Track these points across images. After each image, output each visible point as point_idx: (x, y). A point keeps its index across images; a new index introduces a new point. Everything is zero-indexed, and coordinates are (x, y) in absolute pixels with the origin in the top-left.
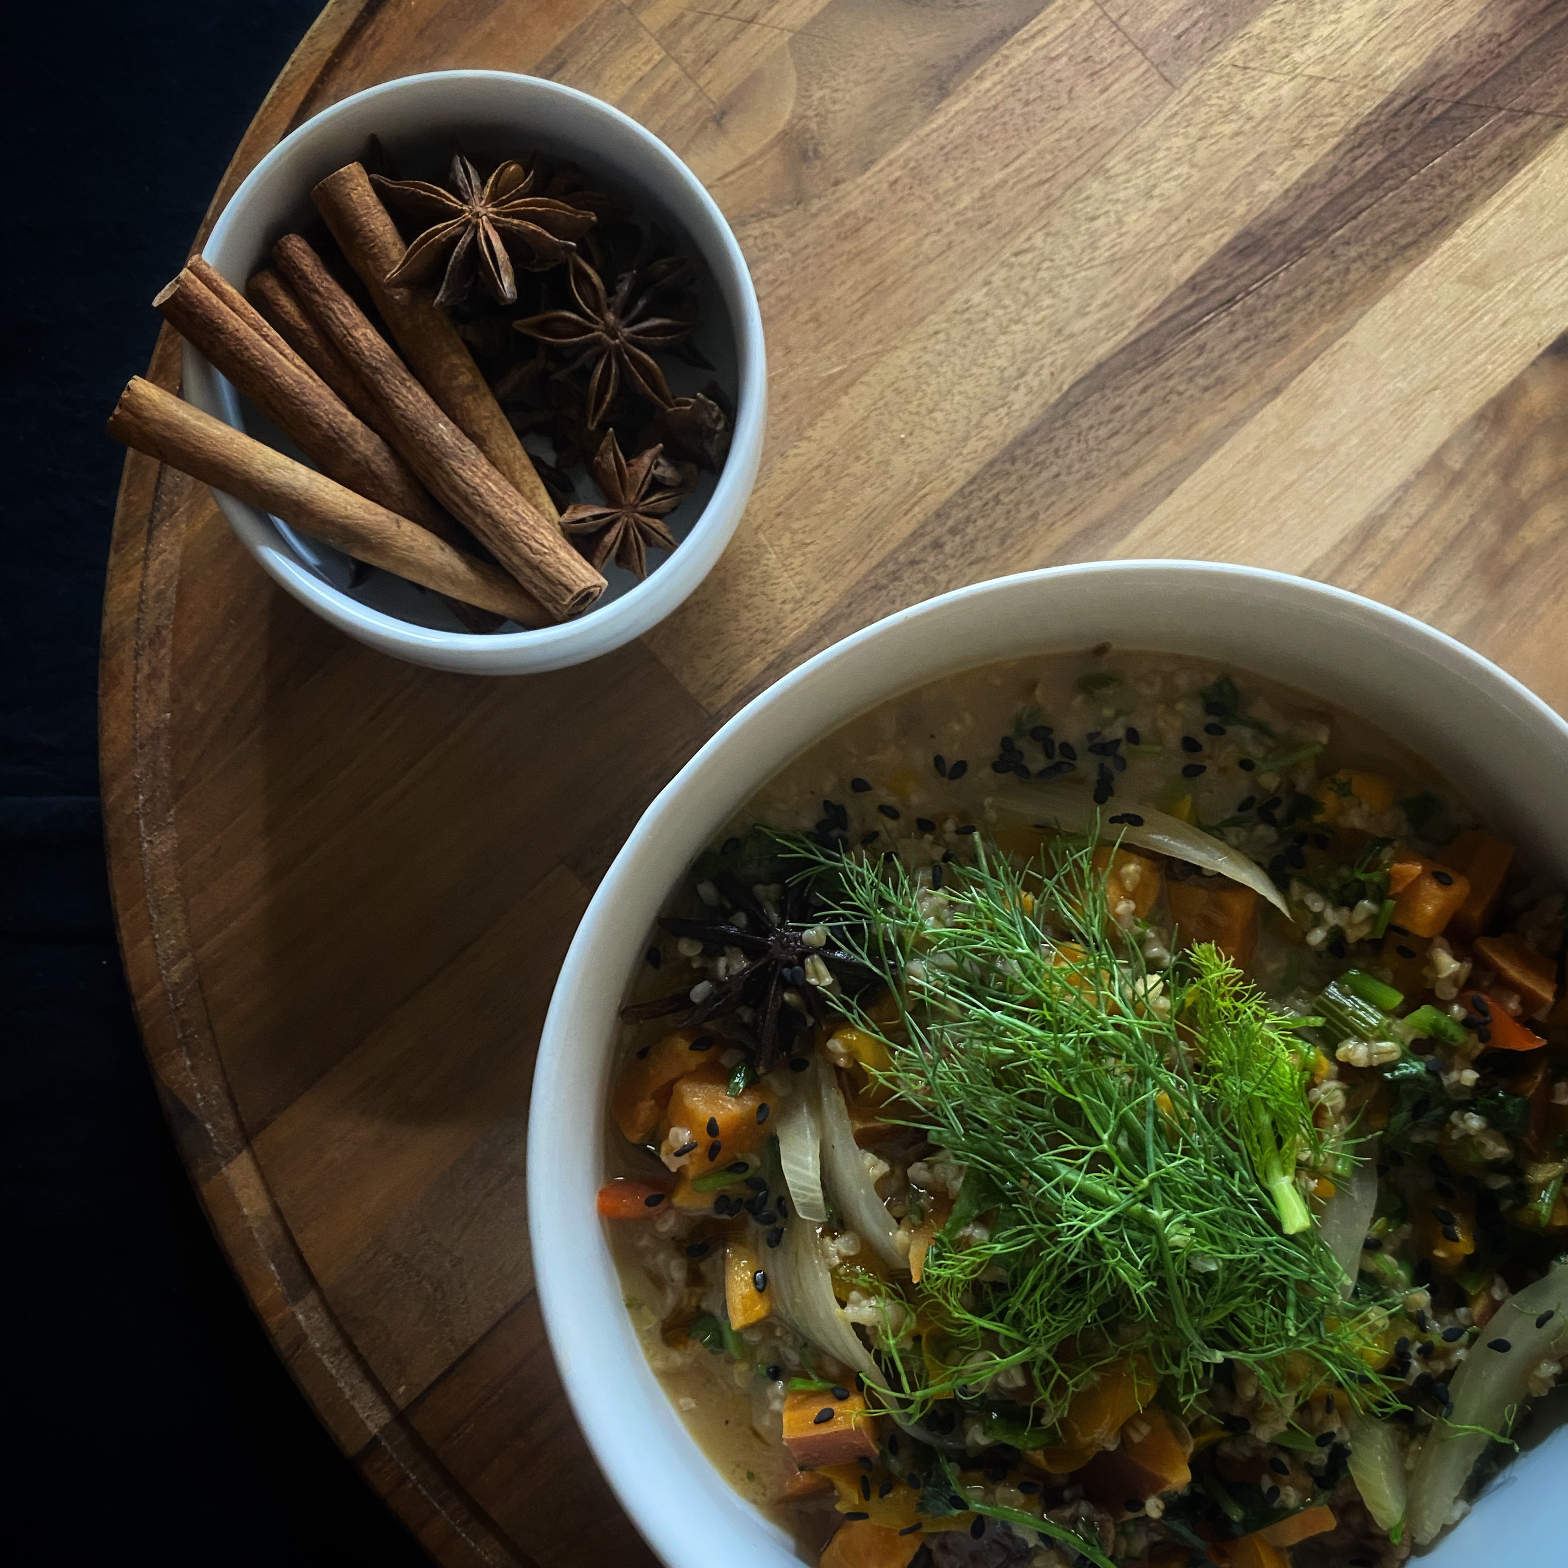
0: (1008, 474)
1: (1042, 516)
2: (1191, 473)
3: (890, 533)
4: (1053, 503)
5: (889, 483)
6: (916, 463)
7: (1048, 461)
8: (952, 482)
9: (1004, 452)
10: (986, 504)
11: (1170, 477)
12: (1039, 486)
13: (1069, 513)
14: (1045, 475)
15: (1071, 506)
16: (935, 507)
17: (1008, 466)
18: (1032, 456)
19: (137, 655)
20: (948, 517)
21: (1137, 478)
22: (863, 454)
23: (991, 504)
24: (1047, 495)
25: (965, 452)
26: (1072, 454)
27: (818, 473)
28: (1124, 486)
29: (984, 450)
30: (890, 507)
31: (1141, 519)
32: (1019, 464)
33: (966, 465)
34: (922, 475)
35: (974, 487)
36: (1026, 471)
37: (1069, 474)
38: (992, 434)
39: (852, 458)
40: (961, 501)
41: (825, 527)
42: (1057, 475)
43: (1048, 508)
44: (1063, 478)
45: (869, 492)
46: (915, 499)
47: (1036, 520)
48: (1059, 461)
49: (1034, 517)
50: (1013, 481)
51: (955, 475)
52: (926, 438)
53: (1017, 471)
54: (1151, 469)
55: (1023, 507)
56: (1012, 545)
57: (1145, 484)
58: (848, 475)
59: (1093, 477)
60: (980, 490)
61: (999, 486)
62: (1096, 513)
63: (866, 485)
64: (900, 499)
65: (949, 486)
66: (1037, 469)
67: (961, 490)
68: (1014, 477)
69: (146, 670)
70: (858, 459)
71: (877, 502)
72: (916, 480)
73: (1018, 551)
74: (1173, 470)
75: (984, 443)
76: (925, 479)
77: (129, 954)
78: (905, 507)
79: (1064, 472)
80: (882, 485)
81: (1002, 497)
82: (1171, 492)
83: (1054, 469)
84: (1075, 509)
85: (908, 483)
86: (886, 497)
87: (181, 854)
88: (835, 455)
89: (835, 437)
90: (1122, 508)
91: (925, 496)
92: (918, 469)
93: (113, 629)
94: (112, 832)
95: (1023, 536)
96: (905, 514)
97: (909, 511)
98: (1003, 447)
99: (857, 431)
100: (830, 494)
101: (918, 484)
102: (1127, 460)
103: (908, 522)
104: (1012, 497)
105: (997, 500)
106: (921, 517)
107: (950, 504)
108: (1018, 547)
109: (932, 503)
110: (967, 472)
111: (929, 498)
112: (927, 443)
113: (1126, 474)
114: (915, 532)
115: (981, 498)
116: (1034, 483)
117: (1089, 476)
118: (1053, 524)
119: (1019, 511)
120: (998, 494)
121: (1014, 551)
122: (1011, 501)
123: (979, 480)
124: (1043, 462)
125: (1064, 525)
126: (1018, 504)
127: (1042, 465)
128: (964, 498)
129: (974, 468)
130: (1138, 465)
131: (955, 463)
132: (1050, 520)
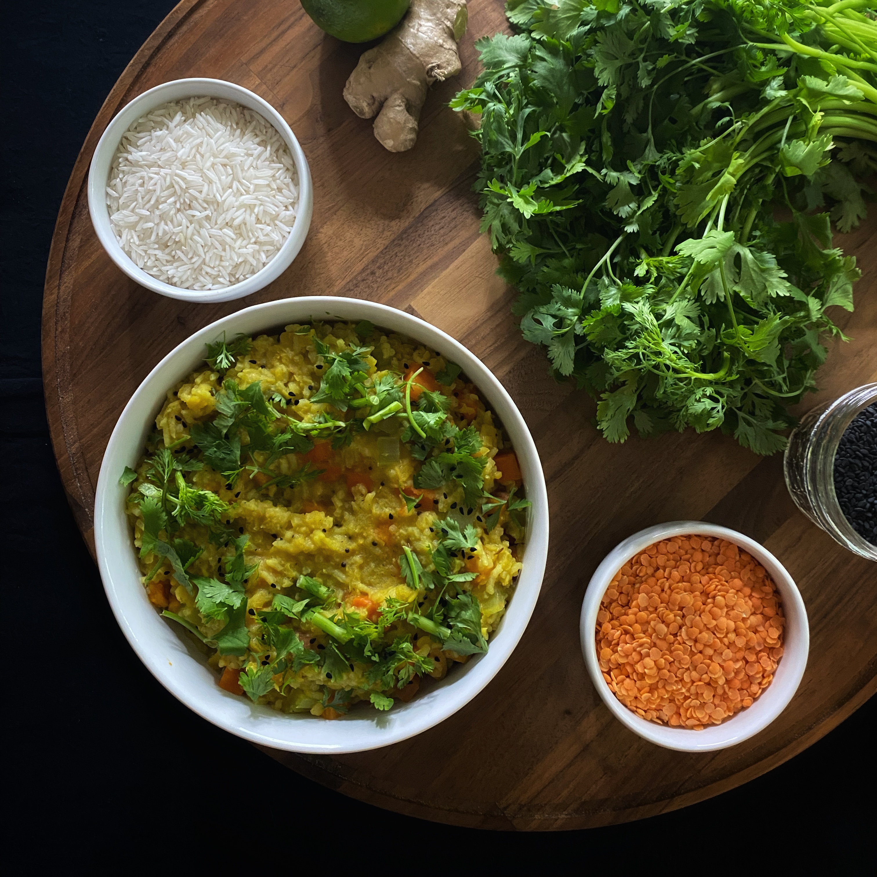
3: (354, 268)
8: (378, 248)
10: (392, 256)
15: (425, 257)
16: (372, 258)
17: (399, 242)
19: (56, 323)
20: (377, 262)
21: (451, 246)
22: (343, 238)
23: (394, 257)
24: (415, 253)
26: (425, 237)
28: (446, 248)
30: (354, 258)
31: (453, 261)
32: (404, 240)
46: (363, 256)
62: (435, 259)
64: (358, 255)
69: (60, 329)
71: (349, 256)
74: (465, 242)
77: (54, 442)
80: (350, 249)
87: (75, 402)
93: (46, 314)
94: (47, 394)
96: (360, 261)
97: (362, 259)
102: (447, 238)
103: (361, 264)
104: (402, 254)
105: (396, 255)
106: (366, 262)
107: (377, 256)
109: (371, 256)
110: (384, 244)
111: (369, 255)
113: (446, 244)
115: (389, 254)
116: (410, 248)
117: (432, 245)
118: (418, 264)
119: (405, 259)
120: (396, 253)
121: (403, 275)
123: (389, 247)
124: (414, 239)
125: (422, 264)
126: (404, 256)
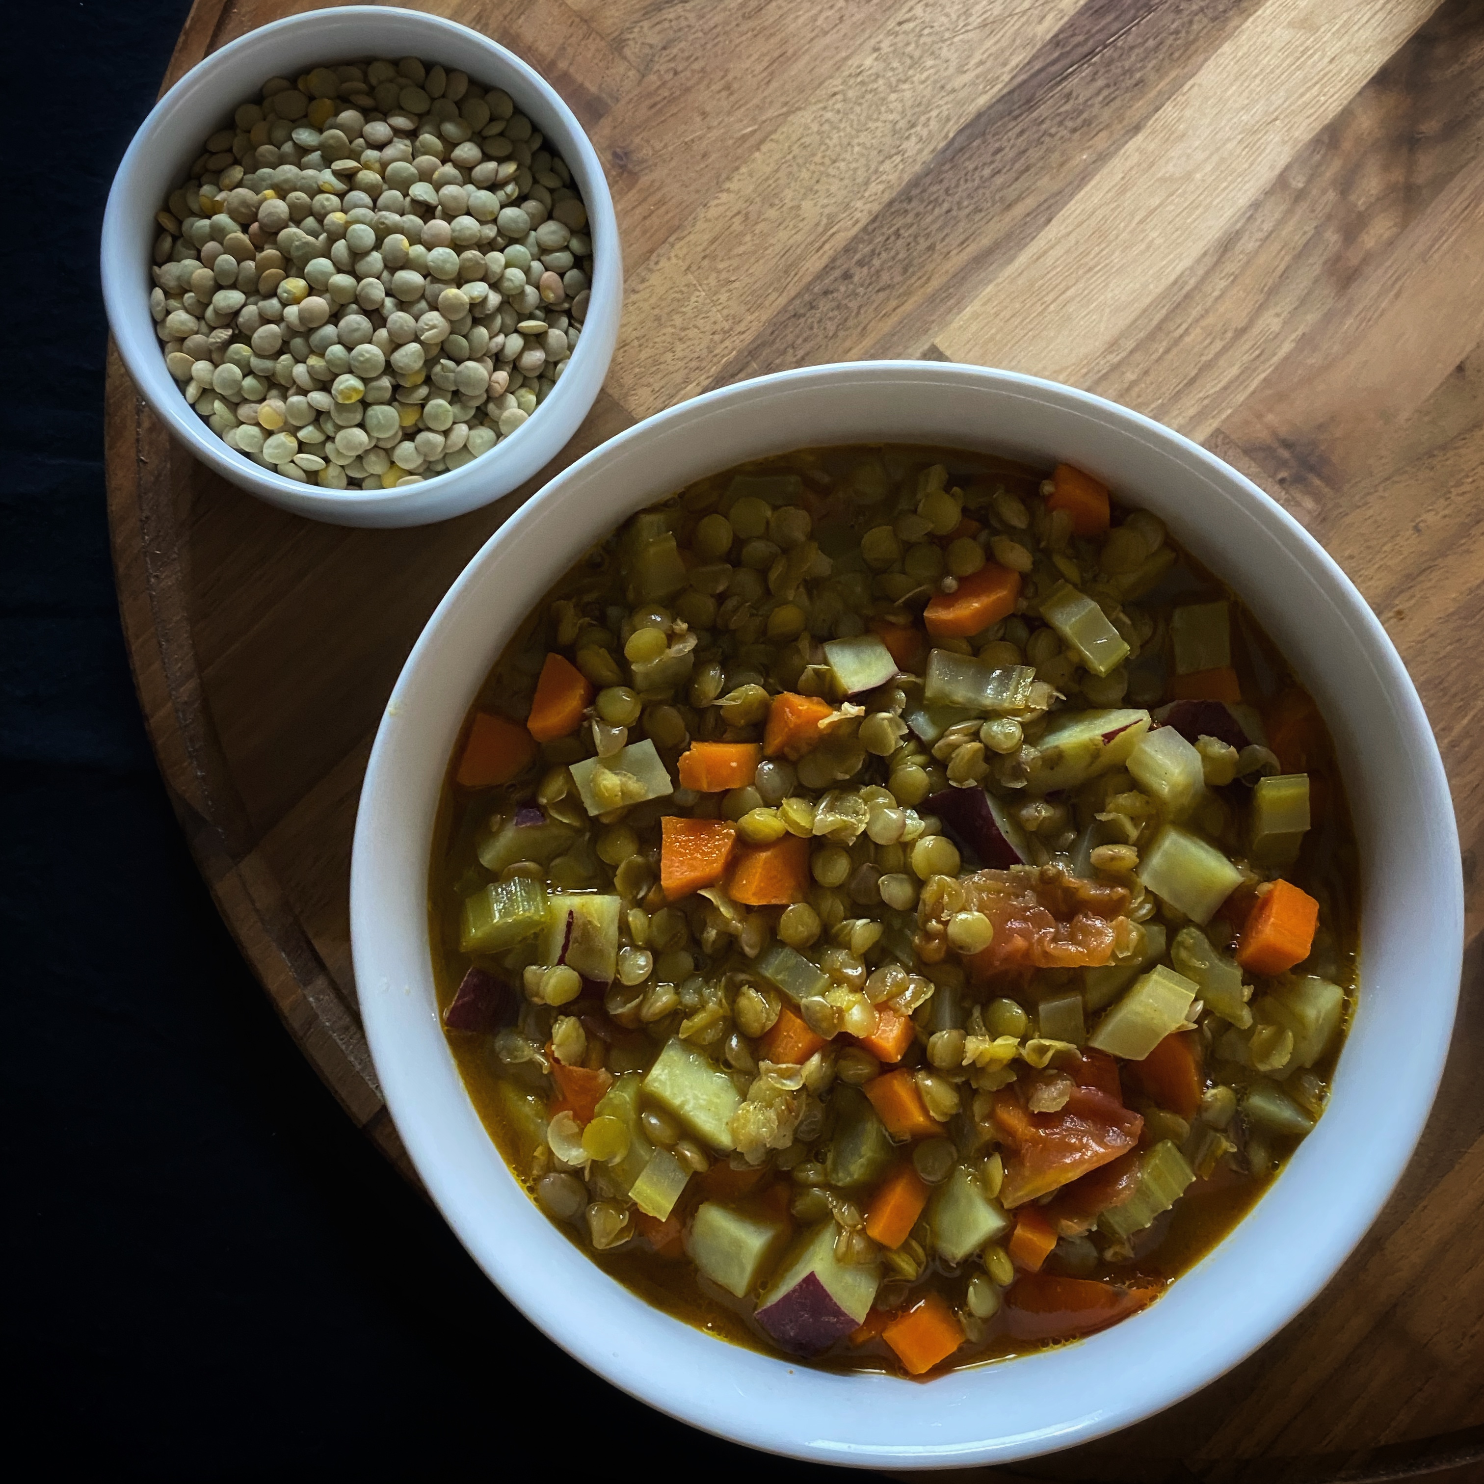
0: (906, 211)
1: (938, 248)
2: (1066, 203)
3: (804, 268)
4: (947, 235)
5: (801, 225)
6: (824, 206)
7: (940, 200)
8: (857, 222)
9: (900, 194)
10: (888, 239)
11: (1049, 207)
12: (934, 222)
13: (963, 243)
14: (937, 211)
15: (962, 237)
16: (843, 244)
17: (904, 205)
18: (925, 195)
20: (855, 252)
21: (1019, 210)
22: (777, 201)
23: (893, 238)
24: (940, 229)
25: (867, 194)
26: (960, 193)
27: (737, 220)
28: (1008, 218)
29: (883, 192)
30: (803, 246)
31: (1026, 245)
32: (914, 204)
33: (868, 206)
34: (829, 216)
35: (876, 225)
36: (921, 209)
37: (959, 209)
38: (890, 177)
39: (766, 206)
40: (866, 237)
41: (746, 267)
42: (948, 211)
43: (943, 239)
44: (954, 213)
45: (783, 235)
46: (824, 239)
47: (934, 250)
48: (950, 199)
49: (931, 248)
50: (909, 219)
51: (858, 215)
52: (830, 184)
53: (913, 209)
54: (1030, 202)
55: (921, 240)
56: (914, 273)
57: (1028, 215)
58: (764, 220)
59: (981, 211)
60: (881, 227)
61: (900, 222)
62: (985, 241)
63: (781, 227)
64: (812, 237)
65: (854, 225)
66: (930, 207)
67: (864, 229)
68: (911, 215)
70: (772, 205)
71: (791, 241)
72: (825, 221)
73: (920, 278)
74: (1052, 201)
75: (881, 187)
76: (832, 220)
78: (817, 245)
79: (955, 208)
80: (795, 227)
81: (902, 231)
82: (1049, 220)
83: (946, 206)
84: (967, 239)
85: (817, 224)
86: (799, 237)
88: (751, 203)
89: (751, 187)
90: (1009, 236)
91: (834, 234)
92: (827, 211)
95: (922, 266)
96: (818, 251)
97: (821, 247)
98: (899, 189)
99: (770, 182)
100: (748, 238)
101: (827, 225)
102: (1011, 193)
103: (820, 258)
104: (910, 231)
105: (897, 234)
106: (831, 252)
107: (856, 239)
108: (919, 274)
109: (841, 239)
110: (870, 212)
111: (837, 236)
112: (833, 189)
113: (1009, 207)
114: (827, 266)
115: (883, 234)
116: (929, 219)
117: (978, 210)
118: (949, 253)
119: (918, 244)
120: (898, 230)
121: (915, 278)
122: (910, 236)
123: (880, 218)
124: (936, 199)
125: (958, 254)
126: (916, 237)
127: (937, 203)
128: (869, 234)
129: (876, 207)
130: (1019, 199)
131: (859, 204)
132: (945, 250)
